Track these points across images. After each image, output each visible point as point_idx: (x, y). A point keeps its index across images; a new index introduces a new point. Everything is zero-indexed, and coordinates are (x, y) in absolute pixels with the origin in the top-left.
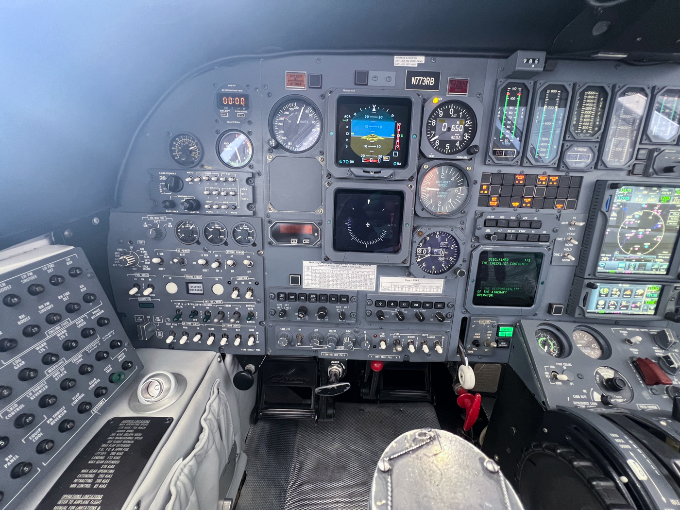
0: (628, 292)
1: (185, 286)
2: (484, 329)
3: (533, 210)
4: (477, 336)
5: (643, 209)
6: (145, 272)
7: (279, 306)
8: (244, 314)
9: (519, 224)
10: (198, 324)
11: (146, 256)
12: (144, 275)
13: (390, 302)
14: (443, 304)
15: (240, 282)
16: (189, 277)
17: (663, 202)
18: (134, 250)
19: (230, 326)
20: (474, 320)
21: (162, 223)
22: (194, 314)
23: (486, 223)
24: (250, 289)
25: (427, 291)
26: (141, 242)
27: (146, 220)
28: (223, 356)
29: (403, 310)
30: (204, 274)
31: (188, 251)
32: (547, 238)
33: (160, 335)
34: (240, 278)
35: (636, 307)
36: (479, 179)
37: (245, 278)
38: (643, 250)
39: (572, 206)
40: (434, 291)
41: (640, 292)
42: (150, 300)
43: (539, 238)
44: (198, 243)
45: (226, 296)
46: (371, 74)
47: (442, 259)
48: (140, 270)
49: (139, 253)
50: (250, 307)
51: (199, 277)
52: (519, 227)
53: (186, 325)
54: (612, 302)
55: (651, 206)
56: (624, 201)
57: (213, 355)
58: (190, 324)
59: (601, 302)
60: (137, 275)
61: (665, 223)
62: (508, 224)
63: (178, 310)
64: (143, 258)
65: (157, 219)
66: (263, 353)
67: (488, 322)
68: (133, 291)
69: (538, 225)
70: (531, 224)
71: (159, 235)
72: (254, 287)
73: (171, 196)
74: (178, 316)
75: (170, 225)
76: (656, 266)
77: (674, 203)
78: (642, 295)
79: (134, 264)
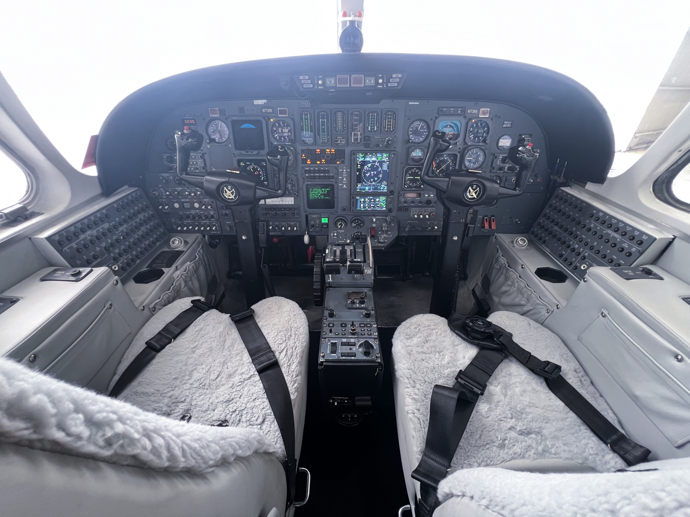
0: (373, 200)
1: (182, 204)
2: (314, 219)
3: (326, 165)
4: (312, 223)
5: (371, 163)
6: (164, 198)
7: (224, 212)
8: (209, 216)
9: (319, 171)
10: (190, 221)
11: (163, 192)
12: (164, 200)
13: (271, 208)
14: (294, 208)
15: (205, 201)
16: (183, 200)
17: (379, 160)
18: (158, 189)
19: (204, 222)
20: (309, 216)
21: (167, 177)
22: (188, 217)
23: (306, 172)
24: (210, 205)
25: (287, 203)
26: (160, 186)
27: (161, 176)
28: (204, 236)
29: (277, 212)
30: (189, 199)
31: (181, 189)
32: (333, 177)
33: (175, 227)
34: (205, 200)
35: (377, 207)
36: (300, 152)
37: (207, 200)
38: (374, 181)
39: (343, 162)
40: (290, 203)
41: (378, 200)
42: (168, 211)
43: (329, 177)
44: (184, 185)
45: (200, 208)
46: (245, 108)
47: (290, 188)
48: (161, 198)
49: (160, 190)
50: (212, 213)
51: (187, 200)
52: (319, 173)
53: (186, 222)
54: (367, 205)
55: (374, 162)
56: (362, 160)
57: (199, 235)
58: (187, 221)
59: (362, 205)
60: (161, 200)
61: (382, 168)
62: (315, 171)
63: (181, 215)
64: (162, 193)
65: (165, 175)
66: (221, 234)
67: (316, 216)
68: (160, 207)
69: (328, 171)
70: (324, 171)
71: (167, 181)
72: (212, 204)
73: (170, 165)
74: (181, 218)
75: (171, 178)
76: (382, 188)
77: (384, 160)
78: (379, 201)
79: (159, 195)
